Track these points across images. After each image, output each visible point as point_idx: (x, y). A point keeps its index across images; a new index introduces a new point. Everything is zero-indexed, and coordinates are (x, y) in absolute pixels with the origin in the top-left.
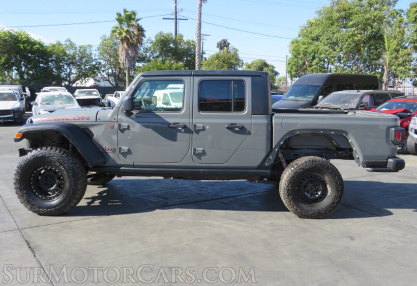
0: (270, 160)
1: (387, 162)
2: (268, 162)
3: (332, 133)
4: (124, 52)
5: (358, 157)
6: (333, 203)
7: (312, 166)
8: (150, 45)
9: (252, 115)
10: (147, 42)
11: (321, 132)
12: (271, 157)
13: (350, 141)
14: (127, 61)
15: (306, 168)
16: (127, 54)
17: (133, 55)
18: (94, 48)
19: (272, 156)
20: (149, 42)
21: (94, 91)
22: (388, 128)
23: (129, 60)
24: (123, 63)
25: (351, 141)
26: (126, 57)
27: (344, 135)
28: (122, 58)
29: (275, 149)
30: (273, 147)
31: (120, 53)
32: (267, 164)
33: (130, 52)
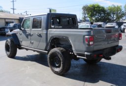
3: (64, 37)
9: (43, 30)
11: (61, 37)
12: (48, 47)
22: (84, 36)
29: (49, 43)
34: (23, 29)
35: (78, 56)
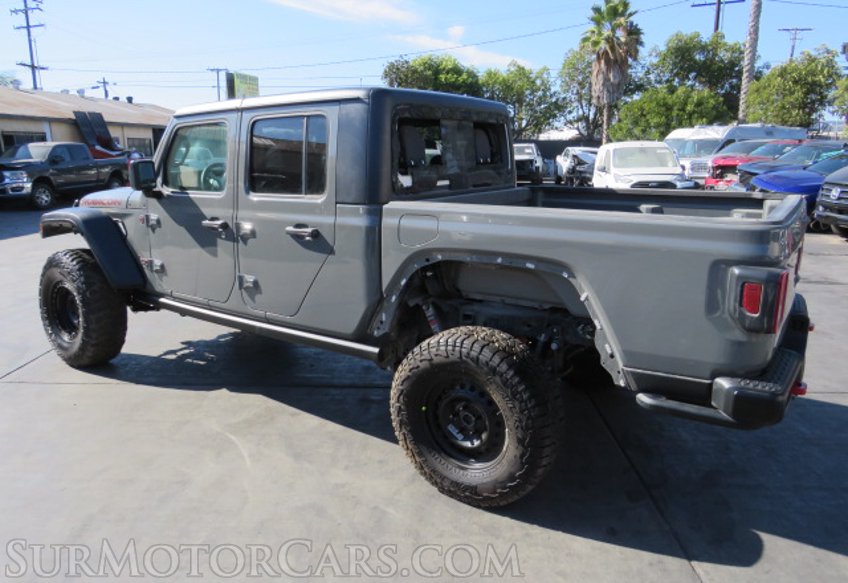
0: (382, 322)
1: (711, 385)
2: (378, 328)
3: (530, 266)
4: (601, 76)
5: (609, 352)
6: (511, 478)
7: (452, 358)
8: (655, 61)
9: (337, 203)
10: (650, 55)
11: (499, 260)
12: (384, 318)
13: (582, 298)
14: (605, 92)
15: (436, 360)
16: (606, 80)
17: (617, 81)
18: (554, 74)
19: (386, 313)
20: (654, 54)
21: (528, 148)
22: (719, 267)
23: (608, 91)
24: (599, 97)
25: (587, 299)
26: (603, 85)
27: (566, 276)
28: (597, 85)
29: (389, 296)
30: (384, 289)
31: (593, 79)
32: (376, 333)
33: (611, 76)
34: (167, 191)
35: (643, 398)
